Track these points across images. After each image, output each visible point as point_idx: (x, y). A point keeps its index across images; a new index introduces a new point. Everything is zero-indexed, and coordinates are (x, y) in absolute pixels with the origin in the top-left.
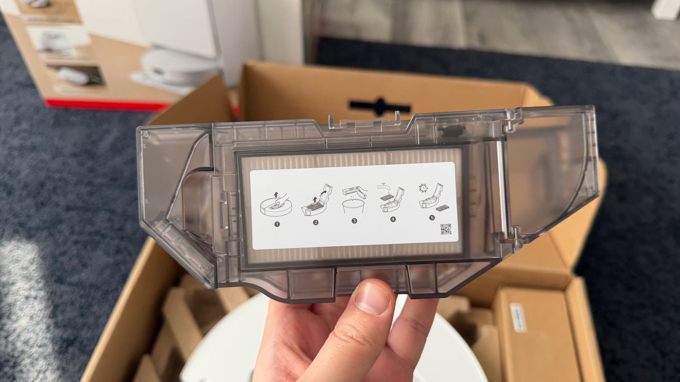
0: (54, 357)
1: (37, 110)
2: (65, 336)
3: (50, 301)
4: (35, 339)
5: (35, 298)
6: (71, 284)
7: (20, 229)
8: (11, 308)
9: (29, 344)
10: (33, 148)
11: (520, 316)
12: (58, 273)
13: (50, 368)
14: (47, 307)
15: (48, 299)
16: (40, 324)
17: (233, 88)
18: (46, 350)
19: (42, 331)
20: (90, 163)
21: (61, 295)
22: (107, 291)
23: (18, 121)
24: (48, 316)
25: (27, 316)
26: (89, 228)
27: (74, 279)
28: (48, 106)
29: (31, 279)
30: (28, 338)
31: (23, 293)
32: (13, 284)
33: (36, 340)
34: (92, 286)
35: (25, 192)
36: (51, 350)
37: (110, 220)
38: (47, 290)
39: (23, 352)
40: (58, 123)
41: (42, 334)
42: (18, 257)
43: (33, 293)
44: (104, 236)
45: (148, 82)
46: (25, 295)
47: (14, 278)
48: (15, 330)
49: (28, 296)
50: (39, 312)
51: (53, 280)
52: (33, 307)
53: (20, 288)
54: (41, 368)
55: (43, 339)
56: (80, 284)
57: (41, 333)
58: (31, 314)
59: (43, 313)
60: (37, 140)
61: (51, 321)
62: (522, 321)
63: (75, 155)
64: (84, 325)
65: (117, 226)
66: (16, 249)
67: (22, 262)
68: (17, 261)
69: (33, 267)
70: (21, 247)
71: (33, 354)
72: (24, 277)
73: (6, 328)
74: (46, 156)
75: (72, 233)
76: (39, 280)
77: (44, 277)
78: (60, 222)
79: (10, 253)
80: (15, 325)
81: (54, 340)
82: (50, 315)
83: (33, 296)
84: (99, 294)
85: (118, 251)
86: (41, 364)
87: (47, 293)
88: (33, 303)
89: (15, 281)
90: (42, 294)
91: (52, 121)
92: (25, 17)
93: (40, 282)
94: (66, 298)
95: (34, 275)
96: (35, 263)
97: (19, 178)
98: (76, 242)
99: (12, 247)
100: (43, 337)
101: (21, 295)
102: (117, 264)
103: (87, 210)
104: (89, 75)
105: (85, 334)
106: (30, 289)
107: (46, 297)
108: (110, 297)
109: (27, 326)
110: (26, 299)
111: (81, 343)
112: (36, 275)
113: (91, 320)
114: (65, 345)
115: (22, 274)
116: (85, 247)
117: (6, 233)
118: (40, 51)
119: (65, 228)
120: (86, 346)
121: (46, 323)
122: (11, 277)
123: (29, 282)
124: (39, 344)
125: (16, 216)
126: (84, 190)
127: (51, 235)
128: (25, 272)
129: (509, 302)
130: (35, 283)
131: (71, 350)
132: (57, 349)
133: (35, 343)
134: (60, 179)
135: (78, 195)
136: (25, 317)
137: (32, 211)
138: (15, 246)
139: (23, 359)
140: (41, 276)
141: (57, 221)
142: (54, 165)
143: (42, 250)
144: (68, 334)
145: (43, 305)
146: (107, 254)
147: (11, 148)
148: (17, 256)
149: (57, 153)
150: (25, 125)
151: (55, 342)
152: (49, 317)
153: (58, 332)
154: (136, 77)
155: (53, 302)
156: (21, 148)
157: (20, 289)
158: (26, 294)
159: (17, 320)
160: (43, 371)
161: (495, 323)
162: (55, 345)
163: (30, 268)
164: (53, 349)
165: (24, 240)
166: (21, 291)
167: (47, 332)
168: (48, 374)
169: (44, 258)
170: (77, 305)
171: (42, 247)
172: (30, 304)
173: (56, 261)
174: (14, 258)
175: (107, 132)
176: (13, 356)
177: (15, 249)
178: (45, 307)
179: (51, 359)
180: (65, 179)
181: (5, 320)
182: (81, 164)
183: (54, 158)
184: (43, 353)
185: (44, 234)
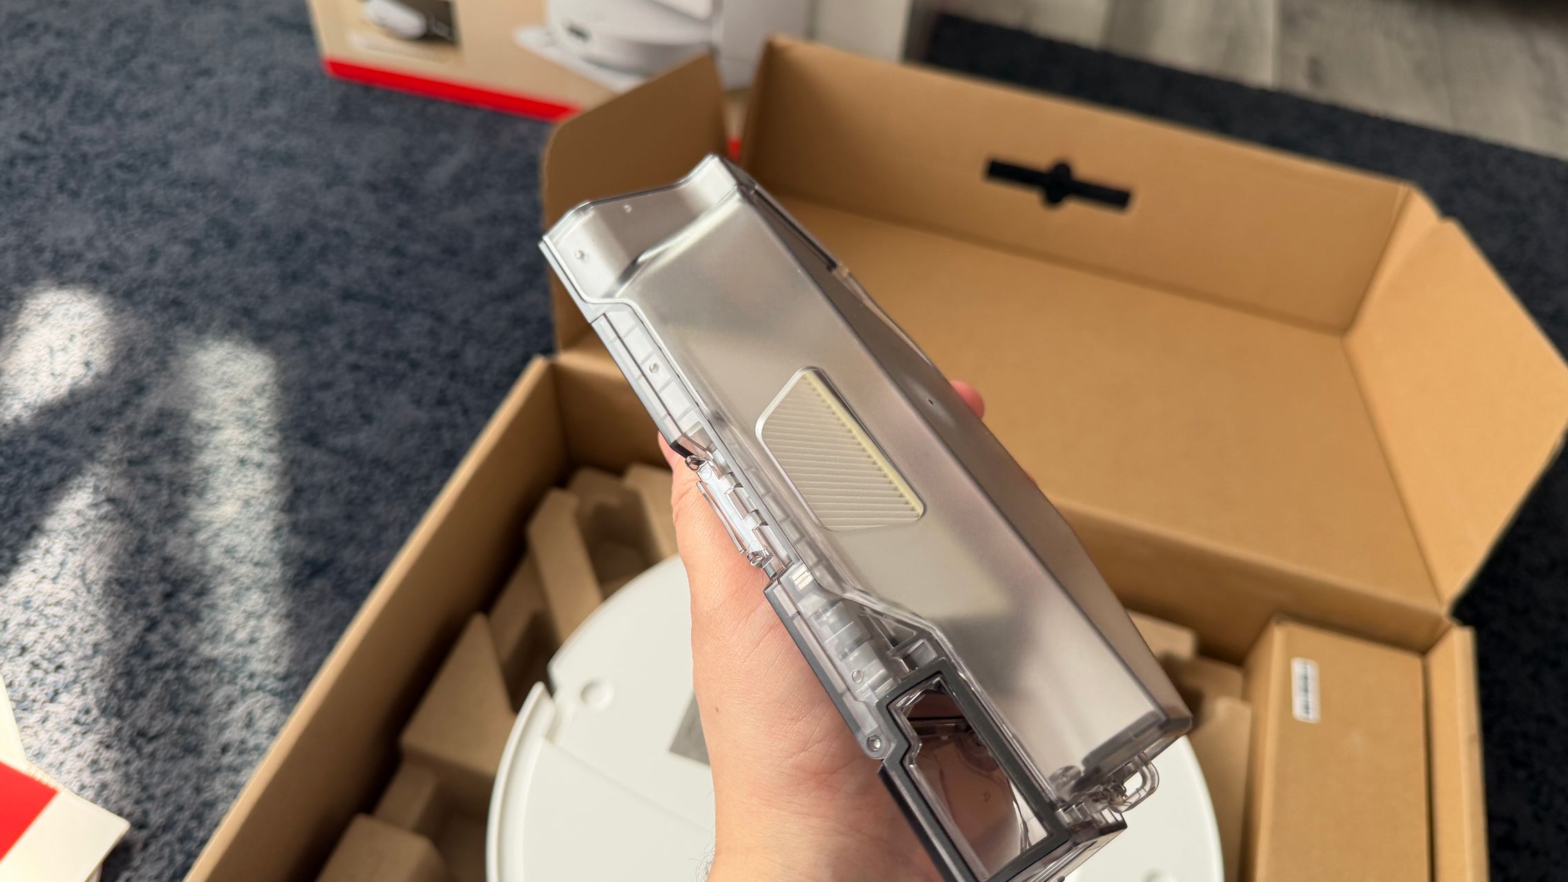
0: (282, 590)
1: (306, 79)
2: (311, 553)
3: (288, 478)
4: (249, 548)
5: (259, 465)
6: (333, 451)
7: (245, 320)
8: (209, 476)
9: (237, 555)
10: (289, 159)
11: (1310, 688)
12: (309, 424)
13: (273, 611)
14: (279, 489)
15: (284, 473)
16: (263, 519)
17: (735, 93)
18: (269, 573)
19: (265, 533)
20: (403, 209)
21: (312, 470)
22: (408, 476)
23: (263, 97)
24: (280, 507)
25: (238, 499)
26: (384, 344)
27: (343, 441)
28: (329, 73)
29: (255, 427)
30: (236, 544)
31: (235, 452)
32: (216, 428)
33: (250, 551)
34: (376, 461)
35: (262, 247)
36: (278, 576)
37: (432, 333)
38: (285, 454)
39: (220, 570)
40: (345, 113)
41: (265, 540)
42: (233, 377)
43: (255, 455)
44: (414, 365)
45: (552, 53)
46: (238, 457)
47: (221, 418)
48: (210, 523)
49: (245, 458)
50: (263, 495)
51: (298, 436)
52: (250, 483)
53: (229, 441)
54: (253, 609)
55: (265, 550)
56: (352, 454)
57: (261, 539)
58: (246, 498)
59: (271, 499)
60: (298, 142)
61: (283, 518)
62: (1313, 699)
63: (373, 187)
64: (352, 538)
65: (444, 349)
66: (232, 360)
67: (241, 388)
68: (230, 384)
69: (260, 403)
70: (241, 359)
71: (240, 577)
72: (239, 419)
73: (193, 514)
74: (312, 180)
75: (350, 346)
76: (271, 432)
77: (280, 427)
78: (327, 320)
79: (219, 366)
80: (210, 514)
81: (286, 558)
82: (285, 504)
83: (255, 461)
84: (392, 481)
85: (442, 402)
86: (255, 600)
87: (284, 459)
88: (253, 475)
89: (221, 425)
90: (272, 459)
91: (333, 109)
93: (270, 435)
94: (320, 476)
95: (262, 419)
96: (267, 395)
97: (253, 214)
98: (355, 367)
99: (224, 353)
100: (264, 548)
101: (229, 455)
102: (437, 426)
103: (385, 305)
104: (428, 18)
105: (350, 556)
106: (250, 446)
107: (280, 469)
108: (413, 490)
109: (235, 519)
110: (239, 464)
111: (342, 573)
112: (266, 419)
113: (367, 531)
114: (307, 572)
115: (238, 412)
116: (373, 380)
117: (215, 324)
119: (334, 335)
120: (349, 581)
121: (274, 520)
122: (216, 415)
123: (249, 430)
124: (255, 560)
125: (238, 292)
126: (385, 262)
127: (304, 342)
128: (245, 410)
129: (1290, 654)
130: (261, 434)
131: (318, 583)
132: (290, 577)
133: (245, 557)
134: (339, 232)
135: (370, 269)
136: (232, 501)
137: (272, 289)
138: (229, 353)
139: (222, 584)
140: (274, 424)
141: (320, 317)
142: (329, 200)
143: (284, 371)
144: (316, 550)
145: (272, 483)
146: (418, 402)
147: (244, 151)
148: (231, 374)
149: (338, 175)
150: (277, 109)
151: (288, 561)
152: (282, 510)
153: (297, 543)
154: (529, 38)
155: (293, 480)
156: (265, 155)
157: (229, 443)
158: (242, 454)
159: (216, 503)
160: (258, 614)
161: (1246, 696)
162: (287, 567)
163: (255, 403)
164: (283, 575)
165: (250, 344)
166: (232, 446)
167: (275, 538)
168: (266, 621)
169: (285, 388)
170: (342, 496)
171: (283, 364)
172: (245, 476)
173: (309, 398)
174: (226, 377)
175: (447, 149)
176: (200, 574)
177: (227, 360)
178: (276, 487)
179: (276, 594)
180: (346, 233)
181: (191, 499)
182: (384, 208)
183: (329, 186)
184: (261, 579)
185: (290, 339)
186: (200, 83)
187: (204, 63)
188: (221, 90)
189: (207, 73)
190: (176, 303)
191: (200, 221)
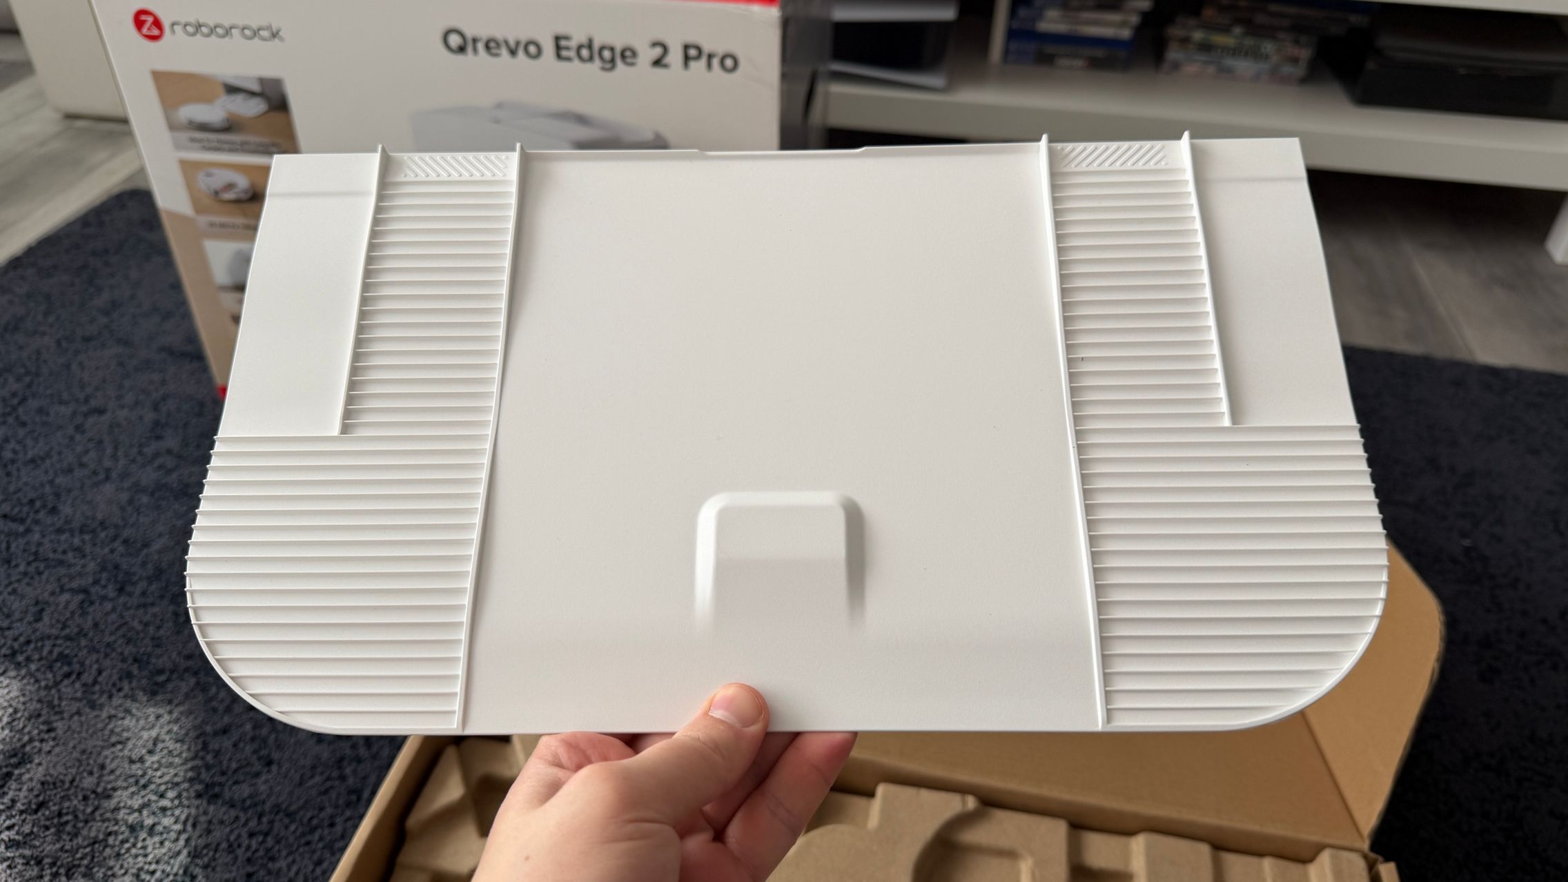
3: (182, 842)
5: (152, 831)
6: (230, 803)
23: (157, 431)
34: (277, 809)
56: (253, 804)
92: (203, 220)
94: (218, 834)
97: (145, 553)
99: (114, 708)
106: (140, 811)
118: (224, 288)
147: (137, 488)
150: (170, 441)
156: (157, 489)
157: (119, 808)
158: (131, 819)
166: (121, 811)
170: (240, 853)
171: (175, 715)
172: (138, 842)
173: (205, 747)
186: (91, 420)
187: (94, 403)
188: (112, 426)
189: (101, 411)
190: (63, 658)
191: (92, 566)
